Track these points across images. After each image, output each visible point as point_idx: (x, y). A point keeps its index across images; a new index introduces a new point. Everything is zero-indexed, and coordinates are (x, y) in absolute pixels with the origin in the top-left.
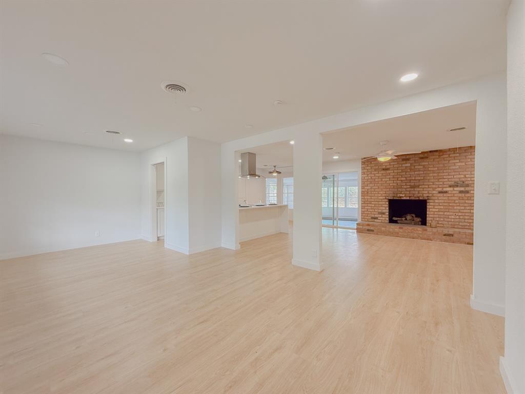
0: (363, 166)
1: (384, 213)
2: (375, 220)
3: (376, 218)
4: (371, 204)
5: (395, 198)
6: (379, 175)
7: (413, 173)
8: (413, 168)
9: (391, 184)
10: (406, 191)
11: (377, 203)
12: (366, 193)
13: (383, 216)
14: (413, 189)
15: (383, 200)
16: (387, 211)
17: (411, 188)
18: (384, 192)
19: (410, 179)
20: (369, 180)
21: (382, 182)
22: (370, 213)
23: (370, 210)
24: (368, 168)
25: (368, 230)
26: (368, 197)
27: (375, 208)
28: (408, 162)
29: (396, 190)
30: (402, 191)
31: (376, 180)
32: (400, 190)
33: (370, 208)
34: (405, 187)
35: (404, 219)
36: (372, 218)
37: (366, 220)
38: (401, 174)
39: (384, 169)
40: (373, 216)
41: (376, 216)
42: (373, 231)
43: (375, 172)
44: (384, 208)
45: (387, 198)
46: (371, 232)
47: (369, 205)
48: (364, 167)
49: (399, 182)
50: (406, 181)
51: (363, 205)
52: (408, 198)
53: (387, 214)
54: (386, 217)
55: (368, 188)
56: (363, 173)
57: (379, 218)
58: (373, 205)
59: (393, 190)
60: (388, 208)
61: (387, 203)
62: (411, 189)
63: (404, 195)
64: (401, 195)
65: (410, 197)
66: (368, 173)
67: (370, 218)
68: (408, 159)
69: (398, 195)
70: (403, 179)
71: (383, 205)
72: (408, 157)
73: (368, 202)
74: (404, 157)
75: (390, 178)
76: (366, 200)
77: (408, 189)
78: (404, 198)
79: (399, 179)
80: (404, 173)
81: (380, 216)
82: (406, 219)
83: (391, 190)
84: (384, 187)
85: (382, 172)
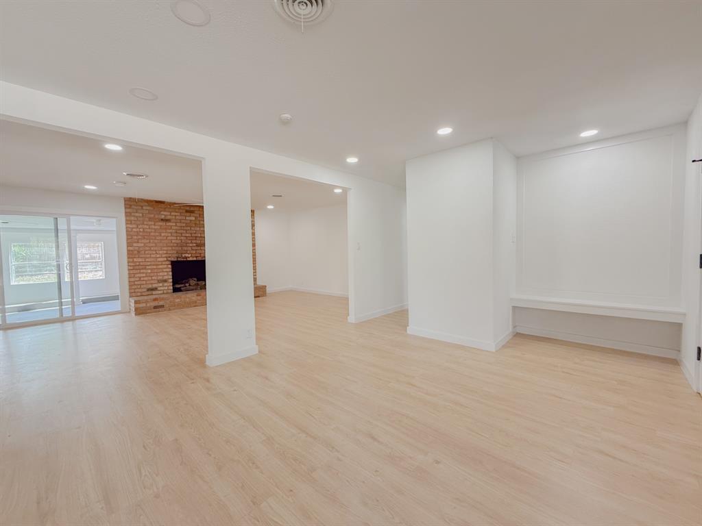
0: (128, 210)
1: (165, 281)
2: (154, 292)
3: (156, 289)
4: (145, 269)
5: (179, 259)
6: (156, 227)
7: (198, 229)
8: (198, 222)
9: (173, 241)
10: (192, 250)
11: (155, 267)
12: (136, 252)
13: (166, 284)
14: (199, 248)
15: (164, 263)
16: (169, 276)
17: (197, 246)
18: (165, 252)
19: (196, 235)
20: (141, 234)
21: (161, 238)
22: (144, 282)
23: (145, 279)
24: (137, 215)
25: (155, 307)
26: (140, 260)
27: (152, 275)
28: (193, 214)
29: (180, 249)
30: (187, 250)
31: (152, 234)
32: (185, 248)
33: (144, 275)
34: (191, 245)
35: (187, 285)
36: (148, 290)
37: (139, 294)
38: (185, 228)
39: (162, 220)
40: (150, 286)
41: (154, 286)
42: (162, 306)
43: (150, 223)
44: (166, 274)
45: (170, 259)
46: (160, 309)
47: (142, 271)
48: (130, 213)
49: (182, 238)
50: (191, 238)
51: (132, 272)
52: (195, 259)
53: (171, 280)
54: (169, 286)
55: (139, 245)
56: (128, 222)
57: (159, 289)
58: (149, 271)
59: (177, 248)
60: (171, 273)
61: (170, 266)
62: (196, 248)
63: (190, 255)
64: (187, 255)
65: (196, 257)
66: (139, 223)
67: (145, 290)
68: (192, 212)
69: (183, 255)
70: (187, 235)
71: (164, 270)
72: (192, 209)
73: (140, 267)
74: (188, 208)
75: (171, 233)
76: (138, 264)
77: (193, 248)
78: (191, 259)
79: (183, 235)
80: (189, 228)
81: (161, 285)
82: (190, 285)
83: (174, 248)
84: (165, 245)
85: (160, 224)
